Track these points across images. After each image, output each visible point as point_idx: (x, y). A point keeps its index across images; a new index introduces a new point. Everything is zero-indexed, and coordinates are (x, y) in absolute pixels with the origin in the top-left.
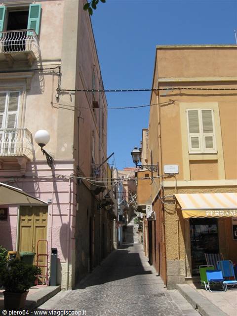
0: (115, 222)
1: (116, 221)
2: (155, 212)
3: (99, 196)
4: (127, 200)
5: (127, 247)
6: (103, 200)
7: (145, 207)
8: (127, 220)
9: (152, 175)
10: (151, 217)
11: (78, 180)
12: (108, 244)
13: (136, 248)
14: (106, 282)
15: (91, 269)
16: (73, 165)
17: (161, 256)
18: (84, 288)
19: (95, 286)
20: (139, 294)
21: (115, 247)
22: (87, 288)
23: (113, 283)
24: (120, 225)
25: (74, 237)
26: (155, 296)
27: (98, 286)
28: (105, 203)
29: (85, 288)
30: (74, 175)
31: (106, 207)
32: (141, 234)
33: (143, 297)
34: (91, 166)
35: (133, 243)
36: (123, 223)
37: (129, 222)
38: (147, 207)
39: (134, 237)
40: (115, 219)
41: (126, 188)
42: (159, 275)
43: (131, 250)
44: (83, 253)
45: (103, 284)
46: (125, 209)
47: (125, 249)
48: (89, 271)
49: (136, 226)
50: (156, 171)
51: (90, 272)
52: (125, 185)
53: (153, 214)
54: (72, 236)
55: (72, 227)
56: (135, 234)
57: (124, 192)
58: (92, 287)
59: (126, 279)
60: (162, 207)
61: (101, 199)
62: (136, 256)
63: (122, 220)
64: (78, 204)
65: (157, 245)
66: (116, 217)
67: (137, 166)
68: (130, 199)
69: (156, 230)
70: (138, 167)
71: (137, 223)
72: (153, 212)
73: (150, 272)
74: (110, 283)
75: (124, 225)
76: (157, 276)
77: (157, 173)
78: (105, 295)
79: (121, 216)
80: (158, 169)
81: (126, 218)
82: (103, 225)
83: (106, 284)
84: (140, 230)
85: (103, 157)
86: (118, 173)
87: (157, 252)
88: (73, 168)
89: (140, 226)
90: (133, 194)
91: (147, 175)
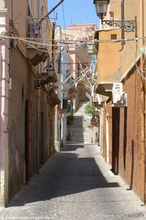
0: (56, 109)
1: (59, 109)
2: (126, 94)
3: (38, 68)
4: (74, 76)
5: (75, 148)
6: (43, 74)
7: (111, 86)
8: (74, 107)
9: (123, 37)
10: (120, 101)
11: (12, 42)
12: (48, 143)
13: (89, 150)
14: (52, 198)
15: (27, 179)
16: (4, 18)
17: (135, 161)
18: (22, 204)
19: (38, 203)
20: (106, 213)
21: (57, 148)
22: (26, 204)
23: (63, 198)
24: (63, 115)
25: (6, 130)
26: (130, 216)
27: (42, 202)
28: (45, 78)
29: (24, 205)
30: (6, 34)
31: (46, 86)
32: (96, 129)
33: (111, 217)
34: (27, 21)
35: (83, 142)
36: (69, 112)
37: (77, 110)
38: (114, 86)
39: (85, 134)
40: (56, 106)
41: (73, 57)
42: (131, 189)
43: (81, 153)
44: (17, 155)
45: (49, 199)
46: (72, 91)
47: (72, 152)
48: (25, 182)
49: (88, 118)
50: (132, 30)
51: (27, 184)
52: (72, 52)
53: (123, 98)
54: (4, 128)
55: (4, 114)
56: (87, 129)
57: (70, 64)
58: (34, 203)
59: (83, 193)
60: (142, 86)
61: (40, 73)
62: (91, 161)
63: (67, 107)
64: (11, 79)
65: (129, 145)
66: (58, 102)
67: (102, 21)
68: (78, 74)
69: (128, 121)
70: (104, 23)
71: (90, 112)
72: (123, 94)
73: (116, 185)
74: (59, 199)
75: (70, 114)
76: (128, 190)
77: (134, 33)
78: (56, 215)
79: (65, 101)
80: (136, 27)
81: (72, 104)
82: (42, 113)
83: (54, 199)
84: (95, 122)
85: (43, 7)
86: (61, 33)
87: (128, 154)
88: (4, 23)
89: (94, 116)
90: (84, 67)
91: (114, 37)
